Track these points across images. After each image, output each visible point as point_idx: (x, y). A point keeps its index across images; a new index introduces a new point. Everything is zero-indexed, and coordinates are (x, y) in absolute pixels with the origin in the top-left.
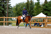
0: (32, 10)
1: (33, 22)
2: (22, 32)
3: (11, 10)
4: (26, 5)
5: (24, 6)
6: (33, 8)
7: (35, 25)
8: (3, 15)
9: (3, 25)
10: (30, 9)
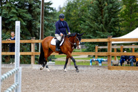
0: (113, 19)
1: (116, 53)
2: (86, 84)
3: (51, 18)
4: (97, 4)
5: (89, 6)
6: (116, 12)
7: (122, 62)
8: (29, 33)
9: (30, 63)
10: (107, 15)
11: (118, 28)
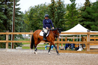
0: (60, 20)
1: (62, 42)
2: (42, 62)
3: (19, 18)
5: (45, 11)
8: (4, 28)
11: (64, 25)
